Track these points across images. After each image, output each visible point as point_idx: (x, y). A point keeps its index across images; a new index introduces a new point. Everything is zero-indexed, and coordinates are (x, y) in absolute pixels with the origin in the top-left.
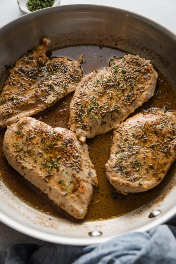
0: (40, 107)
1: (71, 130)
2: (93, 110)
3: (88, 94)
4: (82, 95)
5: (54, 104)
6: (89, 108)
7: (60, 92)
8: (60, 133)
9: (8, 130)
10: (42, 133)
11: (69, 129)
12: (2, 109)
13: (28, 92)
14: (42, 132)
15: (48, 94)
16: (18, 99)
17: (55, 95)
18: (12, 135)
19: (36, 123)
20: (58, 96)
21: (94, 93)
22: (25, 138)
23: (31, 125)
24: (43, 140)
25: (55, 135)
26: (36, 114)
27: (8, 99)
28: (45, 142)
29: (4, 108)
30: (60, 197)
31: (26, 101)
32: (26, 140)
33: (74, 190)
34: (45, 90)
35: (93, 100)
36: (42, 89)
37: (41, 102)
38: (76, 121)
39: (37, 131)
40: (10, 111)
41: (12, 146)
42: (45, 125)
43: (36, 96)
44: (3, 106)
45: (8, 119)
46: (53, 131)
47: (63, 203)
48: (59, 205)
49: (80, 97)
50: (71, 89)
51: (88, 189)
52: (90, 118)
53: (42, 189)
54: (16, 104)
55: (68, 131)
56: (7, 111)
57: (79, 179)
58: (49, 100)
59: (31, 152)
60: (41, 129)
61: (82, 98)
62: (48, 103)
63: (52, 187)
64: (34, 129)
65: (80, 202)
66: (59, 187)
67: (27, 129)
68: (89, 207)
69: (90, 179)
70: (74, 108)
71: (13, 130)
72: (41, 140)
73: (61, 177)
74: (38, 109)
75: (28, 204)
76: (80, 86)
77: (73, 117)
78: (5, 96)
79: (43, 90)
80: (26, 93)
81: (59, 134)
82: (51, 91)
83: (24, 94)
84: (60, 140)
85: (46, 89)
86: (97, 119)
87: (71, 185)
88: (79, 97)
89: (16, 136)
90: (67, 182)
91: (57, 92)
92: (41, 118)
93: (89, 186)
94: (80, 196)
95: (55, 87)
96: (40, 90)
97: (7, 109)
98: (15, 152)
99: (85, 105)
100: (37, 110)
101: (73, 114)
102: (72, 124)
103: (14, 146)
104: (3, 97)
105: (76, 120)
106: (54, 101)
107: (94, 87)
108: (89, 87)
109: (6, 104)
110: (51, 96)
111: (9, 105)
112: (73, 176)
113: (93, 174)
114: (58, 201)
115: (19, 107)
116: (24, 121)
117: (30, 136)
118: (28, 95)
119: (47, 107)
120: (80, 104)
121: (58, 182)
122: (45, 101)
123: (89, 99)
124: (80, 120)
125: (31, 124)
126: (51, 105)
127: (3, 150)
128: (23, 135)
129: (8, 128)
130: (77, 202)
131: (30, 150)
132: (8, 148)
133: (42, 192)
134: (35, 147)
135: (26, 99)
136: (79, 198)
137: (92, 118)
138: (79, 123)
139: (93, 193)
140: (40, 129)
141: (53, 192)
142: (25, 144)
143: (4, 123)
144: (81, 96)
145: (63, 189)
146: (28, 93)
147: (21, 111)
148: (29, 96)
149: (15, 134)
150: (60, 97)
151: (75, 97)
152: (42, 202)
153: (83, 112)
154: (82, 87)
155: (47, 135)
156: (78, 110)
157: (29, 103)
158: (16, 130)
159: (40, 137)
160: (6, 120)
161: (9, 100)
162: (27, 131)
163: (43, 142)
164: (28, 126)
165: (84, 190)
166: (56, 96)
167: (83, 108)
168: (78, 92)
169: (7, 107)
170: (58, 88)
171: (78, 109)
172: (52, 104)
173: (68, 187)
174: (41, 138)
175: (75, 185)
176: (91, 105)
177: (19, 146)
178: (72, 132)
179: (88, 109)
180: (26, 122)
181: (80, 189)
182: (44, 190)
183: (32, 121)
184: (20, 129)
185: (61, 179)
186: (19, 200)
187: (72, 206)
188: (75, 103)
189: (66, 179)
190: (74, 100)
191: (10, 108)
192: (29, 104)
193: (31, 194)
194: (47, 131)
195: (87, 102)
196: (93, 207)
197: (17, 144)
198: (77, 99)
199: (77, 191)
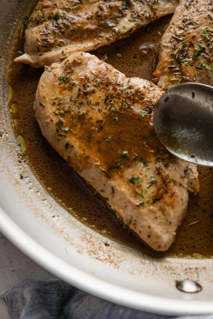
0: (105, 38)
1: (160, 85)
2: (205, 53)
3: (198, 22)
4: (186, 23)
5: (129, 35)
6: (197, 48)
7: (143, 15)
8: (140, 89)
9: (46, 72)
10: (107, 86)
11: (156, 83)
12: (37, 33)
13: (86, 6)
14: (108, 84)
15: (121, 15)
16: (65, 18)
17: (134, 19)
18: (52, 83)
19: (98, 65)
20: (139, 21)
21: (209, 21)
22: (76, 90)
23: (88, 69)
24: (108, 99)
25: (131, 92)
26: (95, 49)
27: (48, 16)
28: (112, 103)
29: (39, 32)
30: (130, 208)
31: (80, 23)
32: (77, 94)
33: (156, 199)
34: (117, 7)
35: (205, 35)
36: (110, 4)
37: (107, 29)
38: (171, 70)
39: (99, 80)
40: (51, 39)
41: (52, 104)
42: (115, 70)
43: (99, 16)
44: (39, 28)
45: (44, 54)
46: (128, 84)
47: (133, 219)
48: (126, 223)
49: (183, 27)
50: (162, 10)
51: (182, 200)
52: (197, 68)
53: (98, 188)
54: (63, 27)
55: (154, 88)
56: (45, 38)
57: (168, 179)
58: (122, 26)
59: (84, 119)
60: (107, 78)
61: (186, 29)
62: (119, 32)
63: (117, 188)
64: (93, 76)
65: (165, 221)
66: (129, 190)
67: (80, 74)
68: (178, 231)
69: (186, 181)
70: (169, 45)
71: (55, 73)
72: (104, 98)
73: (135, 172)
74: (101, 40)
75: (69, 211)
76: (183, 6)
77: (167, 62)
78: (44, 9)
79: (112, 7)
80: (82, 8)
81: (138, 91)
82: (127, 11)
83: (78, 9)
84: (139, 103)
85: (118, 5)
86: (210, 71)
87: (151, 187)
88: (180, 26)
89: (59, 84)
90: (145, 182)
91: (137, 13)
92: (106, 58)
93: (183, 194)
94: (165, 210)
95: (134, 4)
96: (107, 5)
97: (45, 34)
98: (56, 114)
99: (190, 43)
100: (99, 43)
101: (167, 56)
102: (163, 74)
103: (54, 104)
104: (40, 12)
105: (171, 68)
106: (131, 29)
107: (209, 10)
108: (200, 10)
109: (43, 25)
110: (126, 19)
111: (50, 28)
112: (157, 172)
113: (192, 172)
114: (125, 214)
115: (66, 33)
116: (78, 59)
117: (85, 89)
118: (84, 13)
119: (116, 38)
120: (181, 39)
121: (129, 180)
122: (114, 28)
123: (198, 33)
124: (177, 69)
125: (89, 66)
126: (124, 37)
127: (34, 107)
128: (74, 85)
129: (47, 68)
130: (159, 221)
131: (84, 115)
132: (43, 107)
133: (98, 193)
134: (93, 111)
135: (80, 19)
136: (164, 215)
137: (201, 69)
138: (175, 75)
139: (189, 205)
140: (105, 77)
141: (117, 197)
142: (75, 102)
143: (37, 59)
144: (183, 25)
145: (136, 195)
146: (86, 9)
147: (69, 41)
148: (88, 15)
149: (58, 80)
150: (142, 23)
151: (173, 26)
152: (95, 211)
153: (186, 54)
154: (187, 7)
155: (116, 89)
156: (177, 51)
157: (85, 27)
158: (61, 74)
159: (103, 91)
160: (41, 55)
161: (50, 18)
162: (80, 78)
163: (108, 102)
164: (83, 69)
165: (174, 201)
166: (135, 21)
167: (186, 48)
168: (180, 16)
169: (46, 31)
170: (140, 6)
171: (177, 49)
172: (125, 34)
173: (146, 191)
174: (106, 94)
175: (159, 189)
176: (201, 43)
177: (63, 104)
178: (160, 89)
179: (195, 51)
180: (80, 61)
181: (167, 198)
182: (102, 191)
183: (92, 61)
184: (69, 73)
185: (135, 174)
186: (54, 203)
187: (149, 227)
188: (172, 37)
189: (144, 175)
190: (170, 31)
191: (50, 33)
192: (84, 30)
193: (78, 196)
194: (117, 82)
195: (194, 37)
196: (185, 231)
197: (61, 100)
198: (176, 29)
199: (162, 200)
